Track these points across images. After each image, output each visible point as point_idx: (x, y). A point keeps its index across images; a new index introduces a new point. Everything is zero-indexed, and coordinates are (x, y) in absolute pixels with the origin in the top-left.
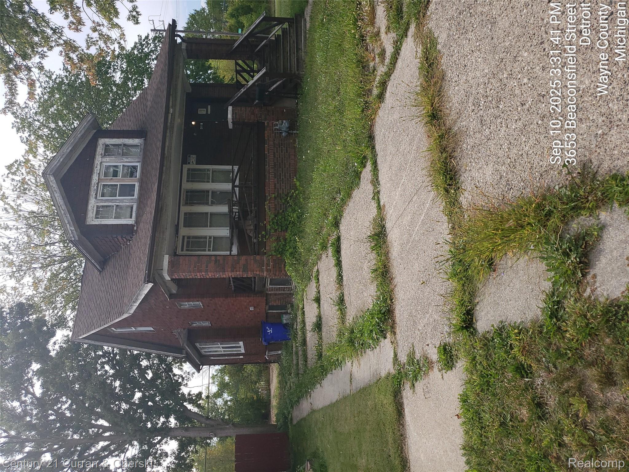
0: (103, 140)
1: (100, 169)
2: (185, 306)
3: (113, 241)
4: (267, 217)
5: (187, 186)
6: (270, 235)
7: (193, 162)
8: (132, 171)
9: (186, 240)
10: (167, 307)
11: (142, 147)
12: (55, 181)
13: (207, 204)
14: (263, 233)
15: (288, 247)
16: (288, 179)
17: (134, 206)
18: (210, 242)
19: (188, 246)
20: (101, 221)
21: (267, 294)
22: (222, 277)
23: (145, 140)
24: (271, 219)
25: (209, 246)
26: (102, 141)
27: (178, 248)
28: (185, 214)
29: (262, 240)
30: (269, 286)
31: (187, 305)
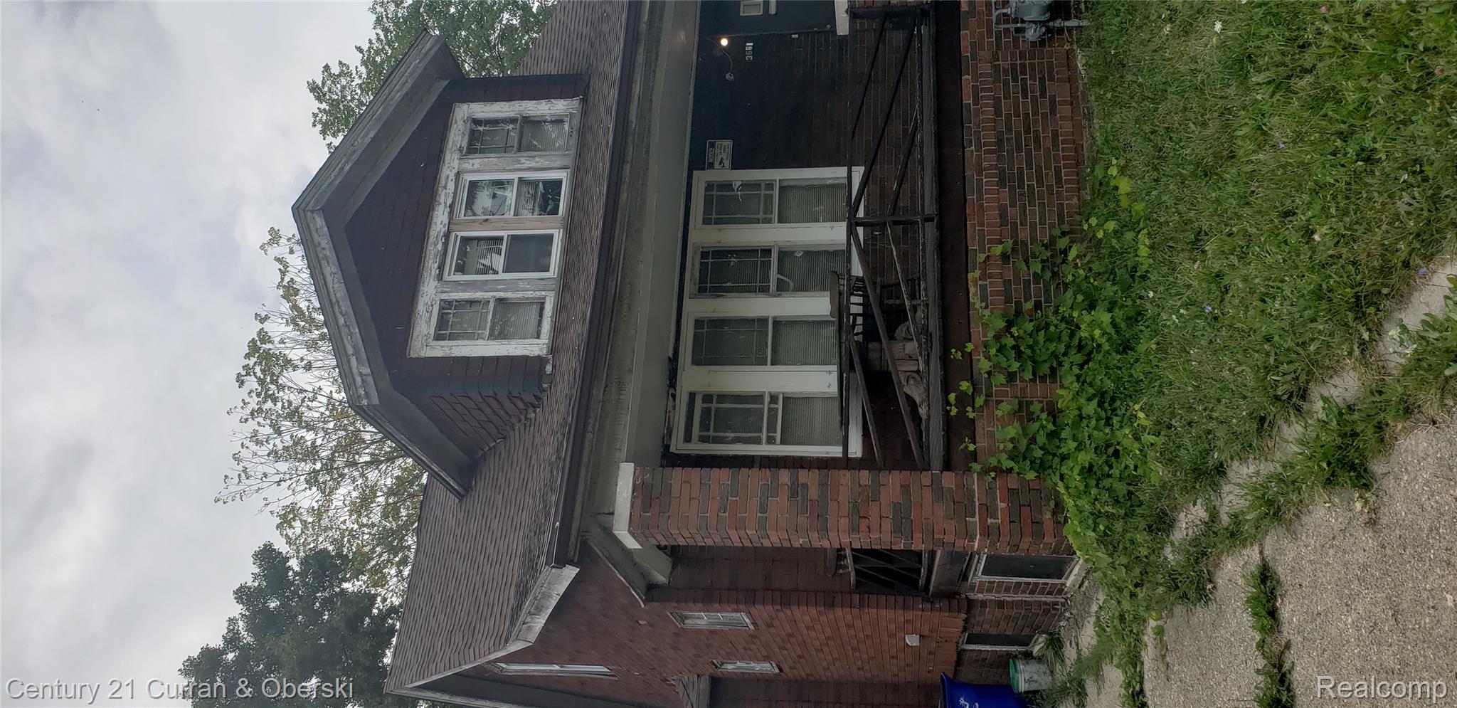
0: (465, 107)
1: (455, 193)
2: (699, 622)
3: (484, 406)
4: (976, 329)
5: (705, 236)
6: (989, 395)
7: (721, 162)
8: (546, 196)
9: (699, 405)
10: (641, 622)
11: (576, 122)
12: (325, 229)
13: (764, 290)
14: (965, 386)
15: (1073, 445)
16: (1050, 188)
17: (548, 299)
18: (772, 412)
19: (704, 426)
20: (451, 347)
21: (971, 603)
22: (816, 544)
23: (584, 101)
24: (991, 334)
25: (771, 428)
26: (465, 111)
27: (675, 431)
28: (699, 323)
29: (962, 413)
30: (978, 576)
31: (701, 619)
